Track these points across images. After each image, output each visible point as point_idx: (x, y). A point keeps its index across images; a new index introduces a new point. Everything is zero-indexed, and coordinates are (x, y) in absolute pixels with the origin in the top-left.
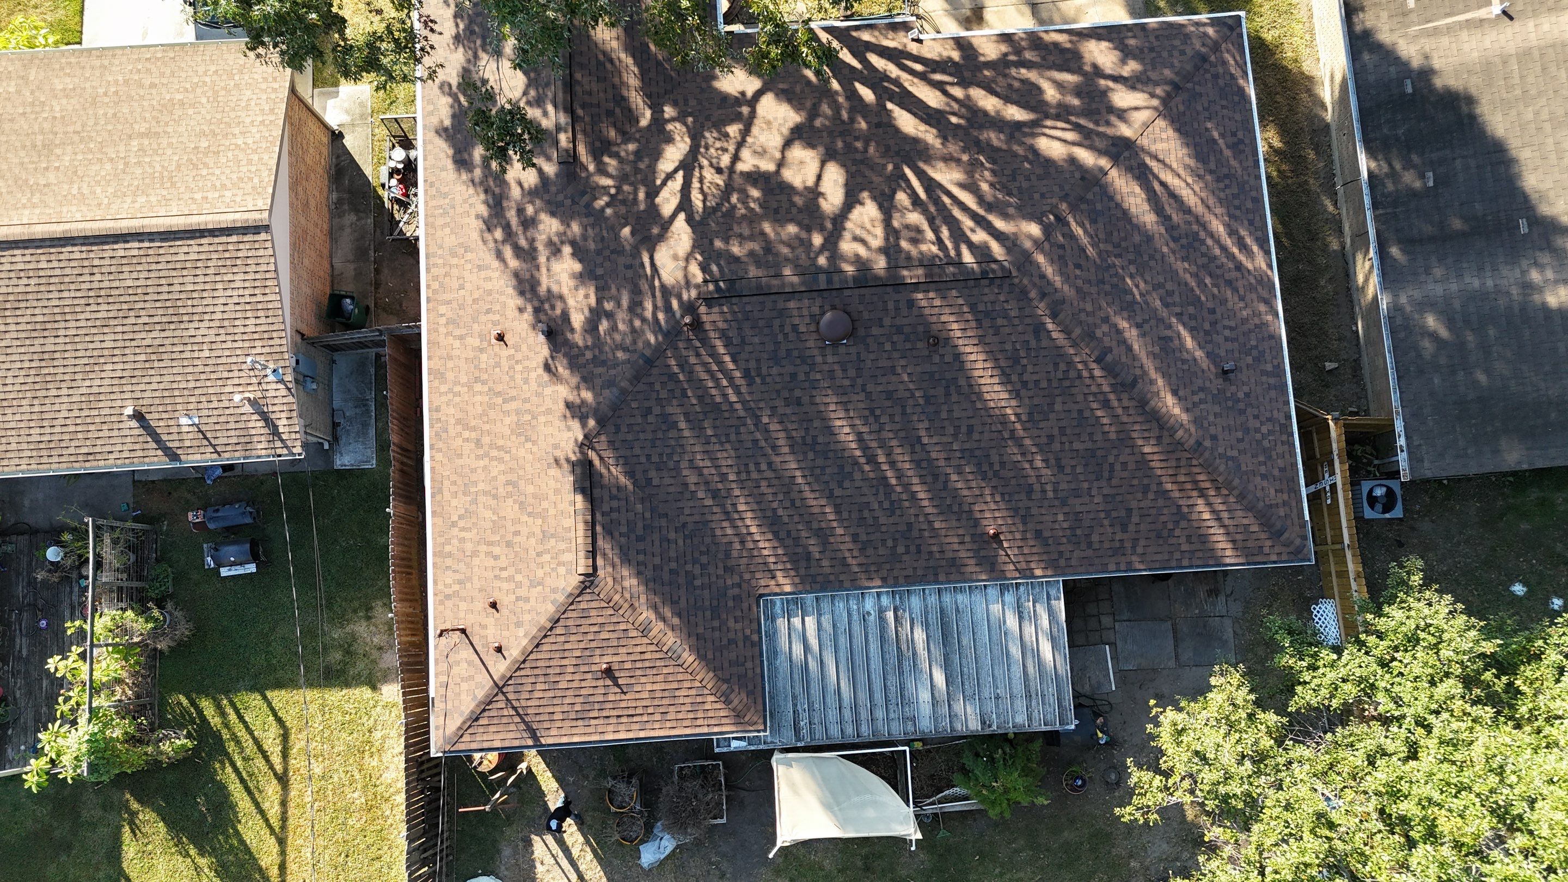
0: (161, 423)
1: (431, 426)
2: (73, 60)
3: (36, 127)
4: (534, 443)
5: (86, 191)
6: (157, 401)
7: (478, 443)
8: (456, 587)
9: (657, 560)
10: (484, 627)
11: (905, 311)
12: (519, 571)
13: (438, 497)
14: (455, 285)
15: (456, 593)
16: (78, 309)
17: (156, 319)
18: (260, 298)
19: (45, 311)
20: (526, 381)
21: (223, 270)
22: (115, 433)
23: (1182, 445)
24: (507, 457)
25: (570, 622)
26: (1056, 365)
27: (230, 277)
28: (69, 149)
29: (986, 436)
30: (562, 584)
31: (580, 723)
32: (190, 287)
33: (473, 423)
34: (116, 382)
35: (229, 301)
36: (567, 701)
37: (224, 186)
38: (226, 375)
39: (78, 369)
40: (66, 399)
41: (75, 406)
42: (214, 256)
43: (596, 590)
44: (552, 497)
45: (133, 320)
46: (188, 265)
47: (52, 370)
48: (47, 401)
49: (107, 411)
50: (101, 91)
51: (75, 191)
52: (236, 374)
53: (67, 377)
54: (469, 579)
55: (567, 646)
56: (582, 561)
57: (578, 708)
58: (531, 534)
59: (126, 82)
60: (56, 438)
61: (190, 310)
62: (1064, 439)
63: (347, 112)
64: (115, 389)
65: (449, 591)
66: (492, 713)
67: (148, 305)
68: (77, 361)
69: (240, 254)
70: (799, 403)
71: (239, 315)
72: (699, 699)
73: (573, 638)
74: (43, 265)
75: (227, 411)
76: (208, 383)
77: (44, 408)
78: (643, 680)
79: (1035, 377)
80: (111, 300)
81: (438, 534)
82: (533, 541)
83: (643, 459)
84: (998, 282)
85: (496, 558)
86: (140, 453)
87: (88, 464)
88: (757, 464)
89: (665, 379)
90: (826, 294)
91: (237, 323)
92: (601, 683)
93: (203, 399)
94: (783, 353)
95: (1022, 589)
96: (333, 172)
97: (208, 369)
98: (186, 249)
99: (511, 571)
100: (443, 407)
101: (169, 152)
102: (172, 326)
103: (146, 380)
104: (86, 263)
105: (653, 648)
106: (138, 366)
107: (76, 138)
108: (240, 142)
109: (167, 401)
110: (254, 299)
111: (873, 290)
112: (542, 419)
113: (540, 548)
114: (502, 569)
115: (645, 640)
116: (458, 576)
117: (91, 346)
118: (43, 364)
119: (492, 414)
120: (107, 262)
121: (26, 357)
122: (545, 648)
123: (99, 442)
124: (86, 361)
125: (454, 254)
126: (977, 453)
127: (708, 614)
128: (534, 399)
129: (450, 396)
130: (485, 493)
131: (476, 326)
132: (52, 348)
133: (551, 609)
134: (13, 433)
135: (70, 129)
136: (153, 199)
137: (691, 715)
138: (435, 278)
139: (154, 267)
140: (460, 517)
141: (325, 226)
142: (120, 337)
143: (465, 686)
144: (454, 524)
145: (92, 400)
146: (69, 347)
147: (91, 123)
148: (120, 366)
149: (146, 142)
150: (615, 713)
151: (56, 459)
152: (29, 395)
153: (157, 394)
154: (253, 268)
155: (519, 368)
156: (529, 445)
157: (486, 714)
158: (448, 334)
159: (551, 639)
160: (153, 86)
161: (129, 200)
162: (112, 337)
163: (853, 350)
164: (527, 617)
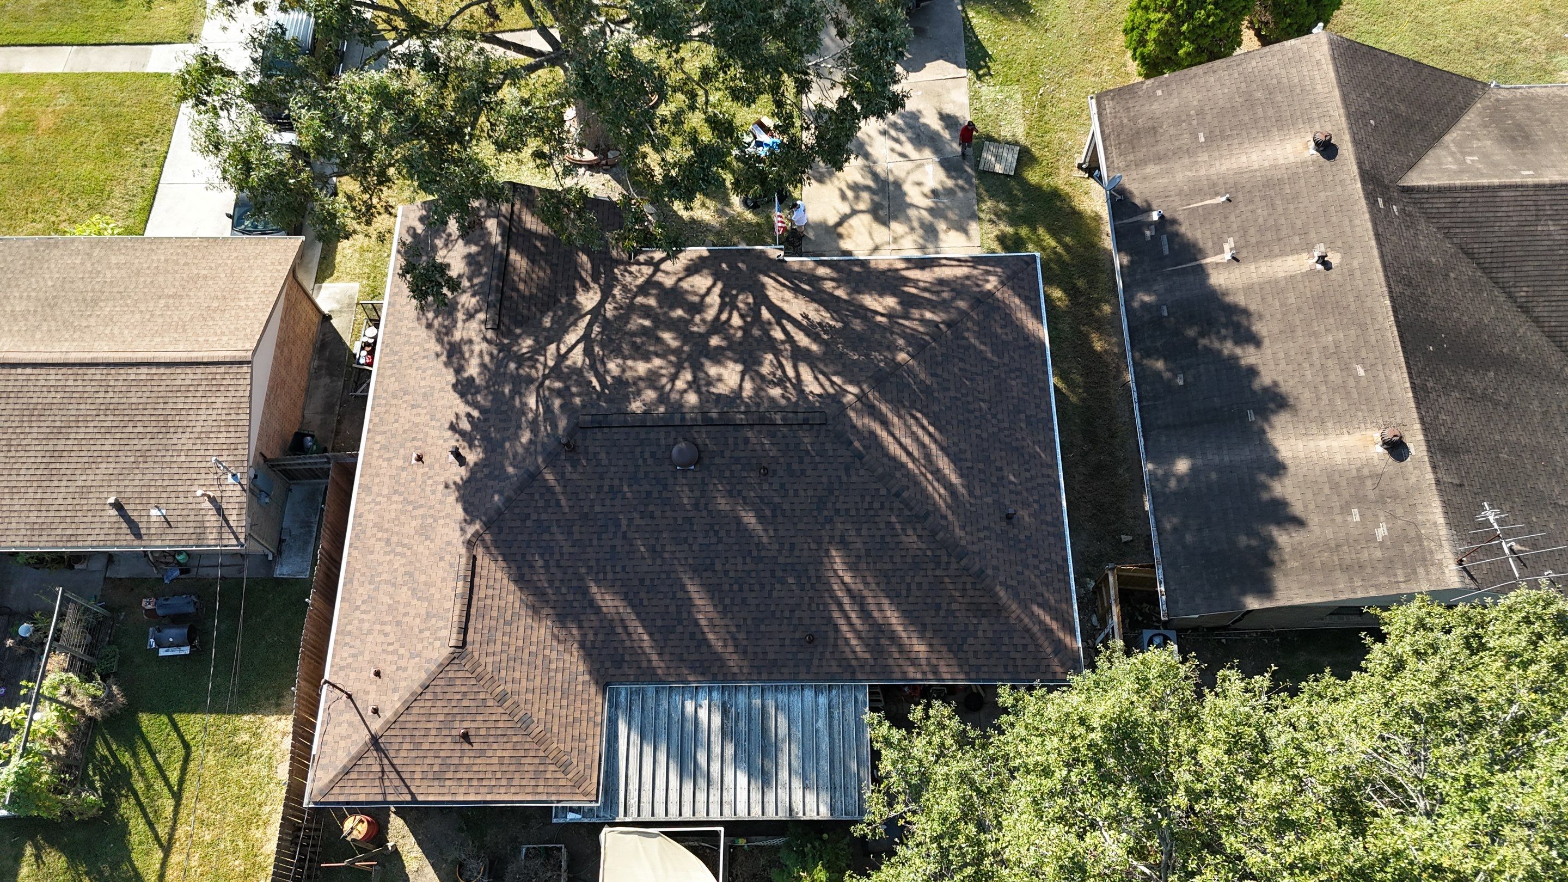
0: (135, 513)
1: (353, 529)
2: (129, 244)
3: (89, 288)
4: (432, 541)
5: (116, 331)
6: (136, 495)
7: (388, 542)
8: (350, 660)
9: (520, 643)
10: (367, 693)
11: (742, 447)
12: (402, 646)
13: (349, 586)
14: (391, 419)
15: (349, 666)
16: (89, 418)
17: (149, 430)
18: (233, 417)
19: (64, 419)
20: (434, 492)
21: (209, 394)
22: (97, 519)
23: (968, 570)
24: (409, 552)
25: (438, 690)
26: (863, 496)
27: (213, 399)
28: (111, 303)
29: (806, 553)
30: (435, 655)
31: (436, 783)
32: (181, 406)
33: (386, 526)
34: (106, 477)
35: (209, 418)
36: (427, 761)
37: (223, 333)
38: (194, 476)
39: (79, 466)
40: (63, 489)
41: (70, 496)
42: (204, 383)
43: (463, 662)
44: (439, 584)
45: (130, 430)
46: (183, 389)
47: (58, 466)
48: (48, 490)
49: (94, 501)
50: (145, 266)
51: (107, 332)
52: (203, 476)
53: (69, 472)
54: (362, 653)
55: (433, 711)
56: (454, 636)
57: (436, 768)
58: (417, 615)
59: (166, 260)
60: (49, 520)
61: (177, 424)
62: (870, 560)
63: (338, 302)
64: (105, 483)
65: (343, 663)
66: (363, 769)
67: (144, 418)
68: (80, 460)
69: (224, 382)
70: (652, 517)
71: (214, 429)
72: (542, 768)
73: (439, 704)
74: (70, 383)
75: (190, 507)
76: (180, 483)
77: (45, 496)
78: (495, 746)
79: (845, 506)
80: (117, 412)
81: (343, 616)
82: (418, 620)
83: (518, 558)
84: (816, 427)
85: (386, 635)
86: (113, 537)
87: (69, 544)
88: (613, 566)
89: (543, 490)
90: (679, 429)
91: (212, 435)
92: (458, 747)
93: (173, 495)
94: (641, 475)
95: (834, 692)
96: (318, 345)
97: (181, 471)
98: (183, 376)
99: (397, 645)
100: (366, 514)
101: (187, 308)
102: (160, 436)
103: (131, 477)
104: (104, 383)
105: (506, 717)
106: (127, 465)
107: (118, 296)
108: (243, 304)
109: (144, 495)
110: (229, 418)
111: (717, 428)
112: (441, 522)
113: (423, 626)
114: (390, 644)
115: (501, 710)
116: (353, 651)
117: (93, 448)
118: (53, 460)
119: (403, 519)
120: (120, 383)
121: (39, 454)
122: (415, 711)
123: (82, 526)
124: (86, 460)
125: (394, 396)
126: (798, 567)
127: (558, 694)
128: (438, 506)
129: (372, 505)
130: (387, 582)
131: (402, 451)
132: (62, 448)
133: (424, 676)
134: (16, 514)
135: (115, 290)
136: (167, 339)
137: (533, 783)
138: (377, 415)
139: (155, 389)
140: (363, 602)
141: (303, 383)
142: (117, 442)
143: (342, 744)
144: (358, 608)
145: (84, 492)
146: (75, 448)
147: (132, 286)
148: (113, 465)
149: (171, 301)
150: (467, 776)
151: (45, 538)
152: (35, 484)
153: (137, 489)
154: (233, 393)
155: (430, 482)
156: (428, 543)
157: (356, 768)
158: (380, 457)
159: (421, 704)
160: (186, 264)
161: (147, 339)
162: (111, 442)
163: (699, 475)
164: (403, 684)
